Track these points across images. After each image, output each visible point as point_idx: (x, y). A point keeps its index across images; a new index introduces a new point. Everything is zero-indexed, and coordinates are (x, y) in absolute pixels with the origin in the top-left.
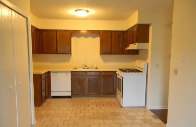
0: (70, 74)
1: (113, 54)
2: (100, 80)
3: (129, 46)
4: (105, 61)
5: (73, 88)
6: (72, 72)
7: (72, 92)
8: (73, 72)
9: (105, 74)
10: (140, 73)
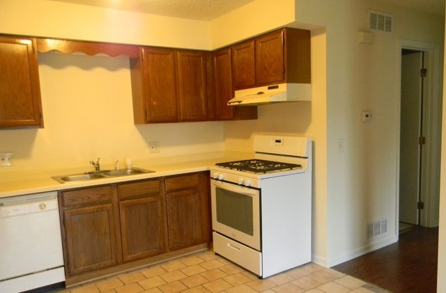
0: (53, 204)
1: (184, 121)
2: (162, 205)
3: (233, 96)
4: (153, 144)
5: (71, 251)
6: (61, 194)
7: (67, 265)
8: (66, 195)
9: (174, 187)
10: (295, 170)
